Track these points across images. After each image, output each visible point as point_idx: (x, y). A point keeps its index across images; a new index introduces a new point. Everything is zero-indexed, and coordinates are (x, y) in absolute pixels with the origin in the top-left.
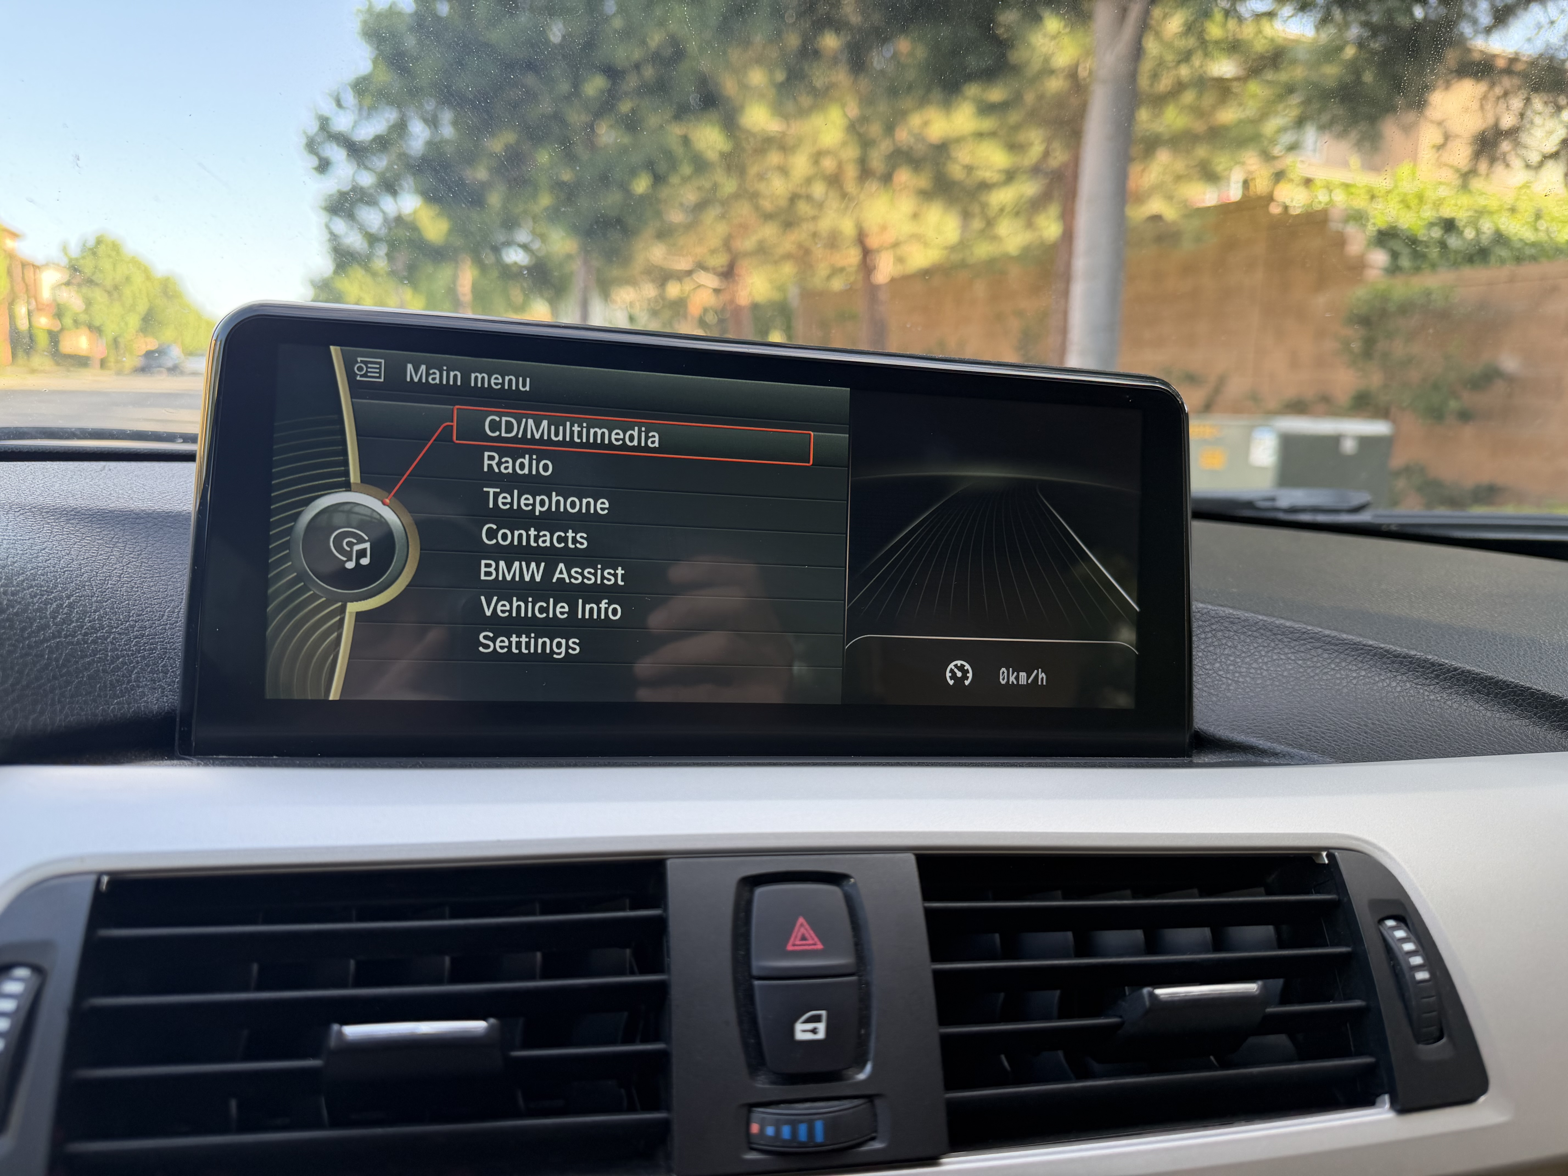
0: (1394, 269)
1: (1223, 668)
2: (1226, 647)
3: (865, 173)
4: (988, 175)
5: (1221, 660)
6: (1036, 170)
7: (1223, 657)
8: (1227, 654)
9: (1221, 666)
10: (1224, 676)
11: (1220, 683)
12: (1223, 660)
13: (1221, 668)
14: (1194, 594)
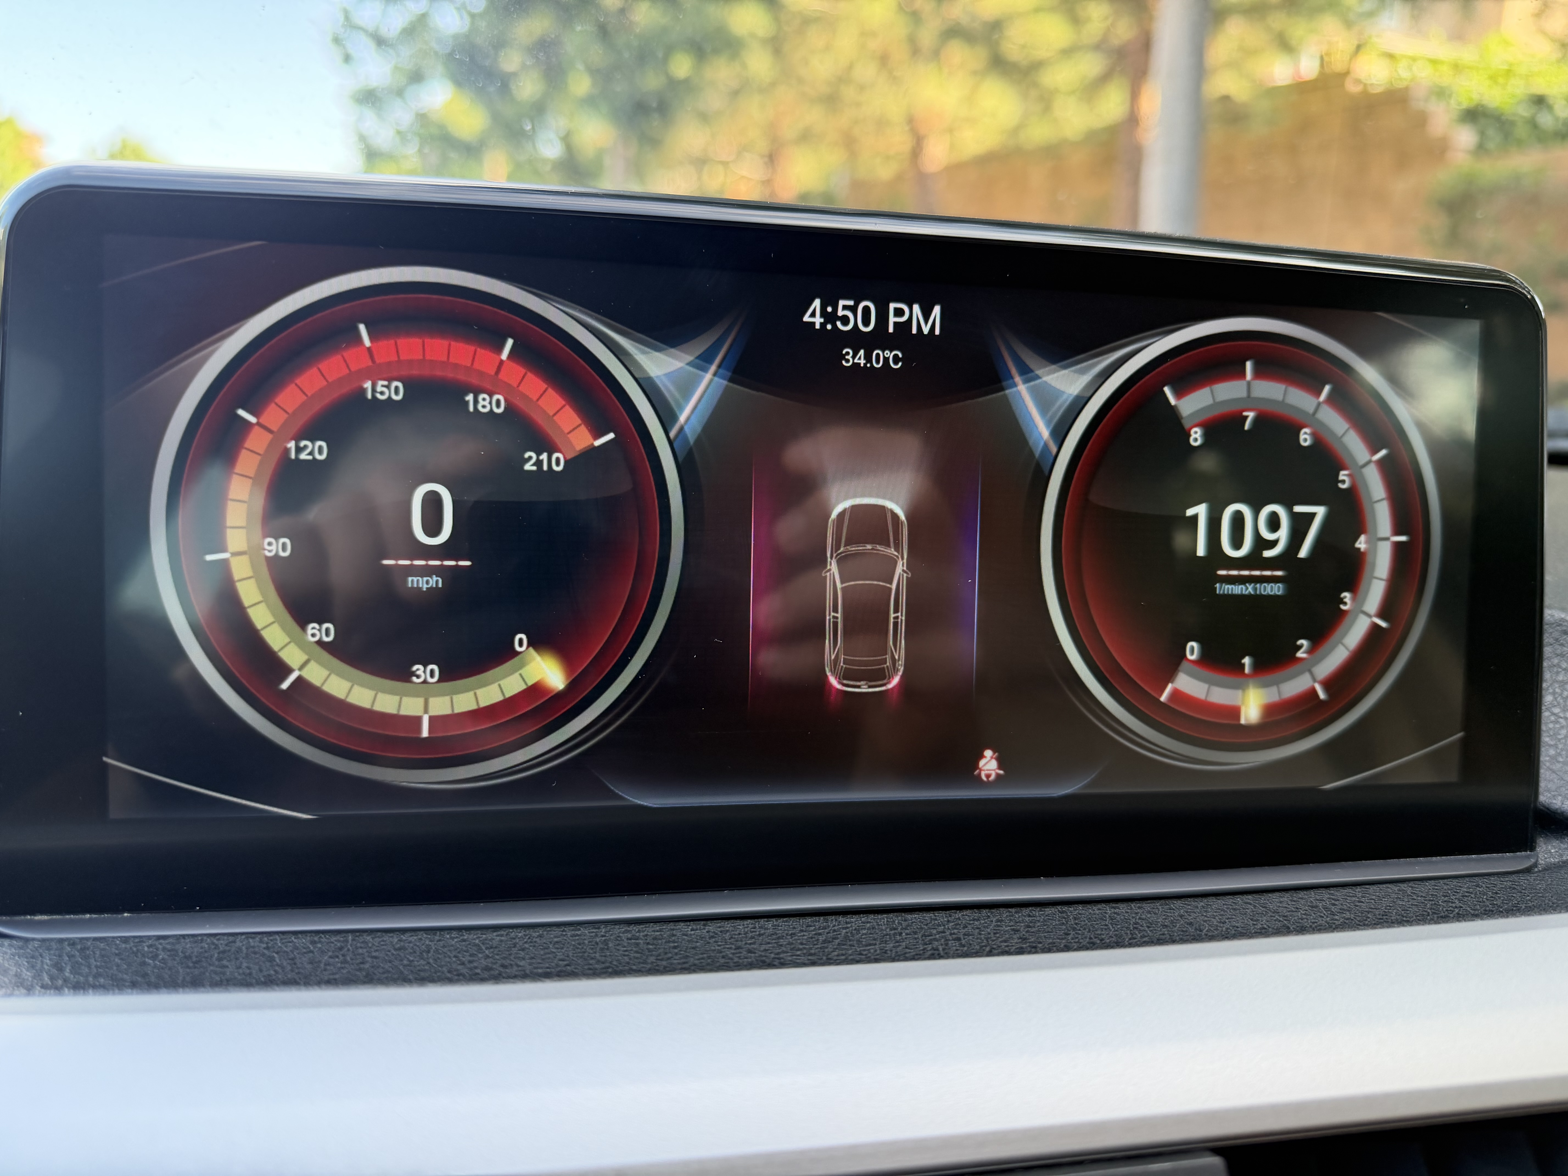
0: (1480, 149)
1: (1559, 704)
2: (1560, 670)
3: (915, 51)
4: (1042, 54)
5: (1554, 690)
6: (1098, 47)
7: (1557, 686)
8: (1562, 681)
9: (1556, 699)
10: (1562, 716)
11: (1557, 726)
12: (1557, 690)
13: (1556, 703)
14: (1548, 600)
